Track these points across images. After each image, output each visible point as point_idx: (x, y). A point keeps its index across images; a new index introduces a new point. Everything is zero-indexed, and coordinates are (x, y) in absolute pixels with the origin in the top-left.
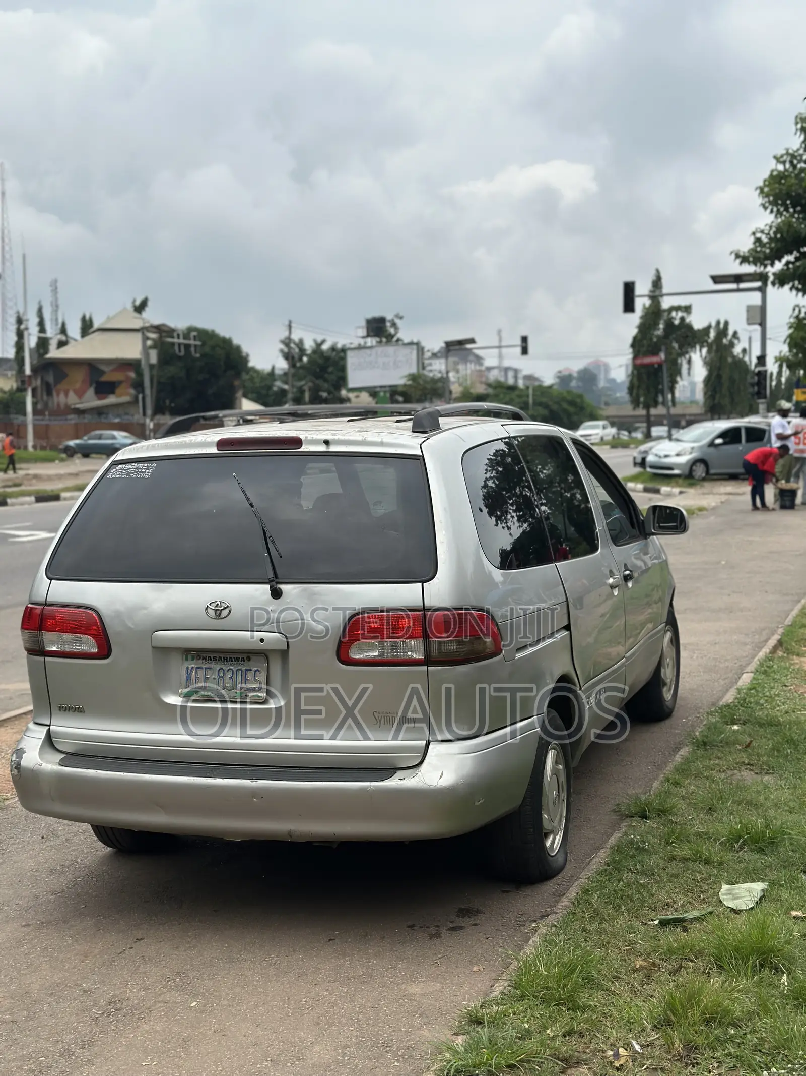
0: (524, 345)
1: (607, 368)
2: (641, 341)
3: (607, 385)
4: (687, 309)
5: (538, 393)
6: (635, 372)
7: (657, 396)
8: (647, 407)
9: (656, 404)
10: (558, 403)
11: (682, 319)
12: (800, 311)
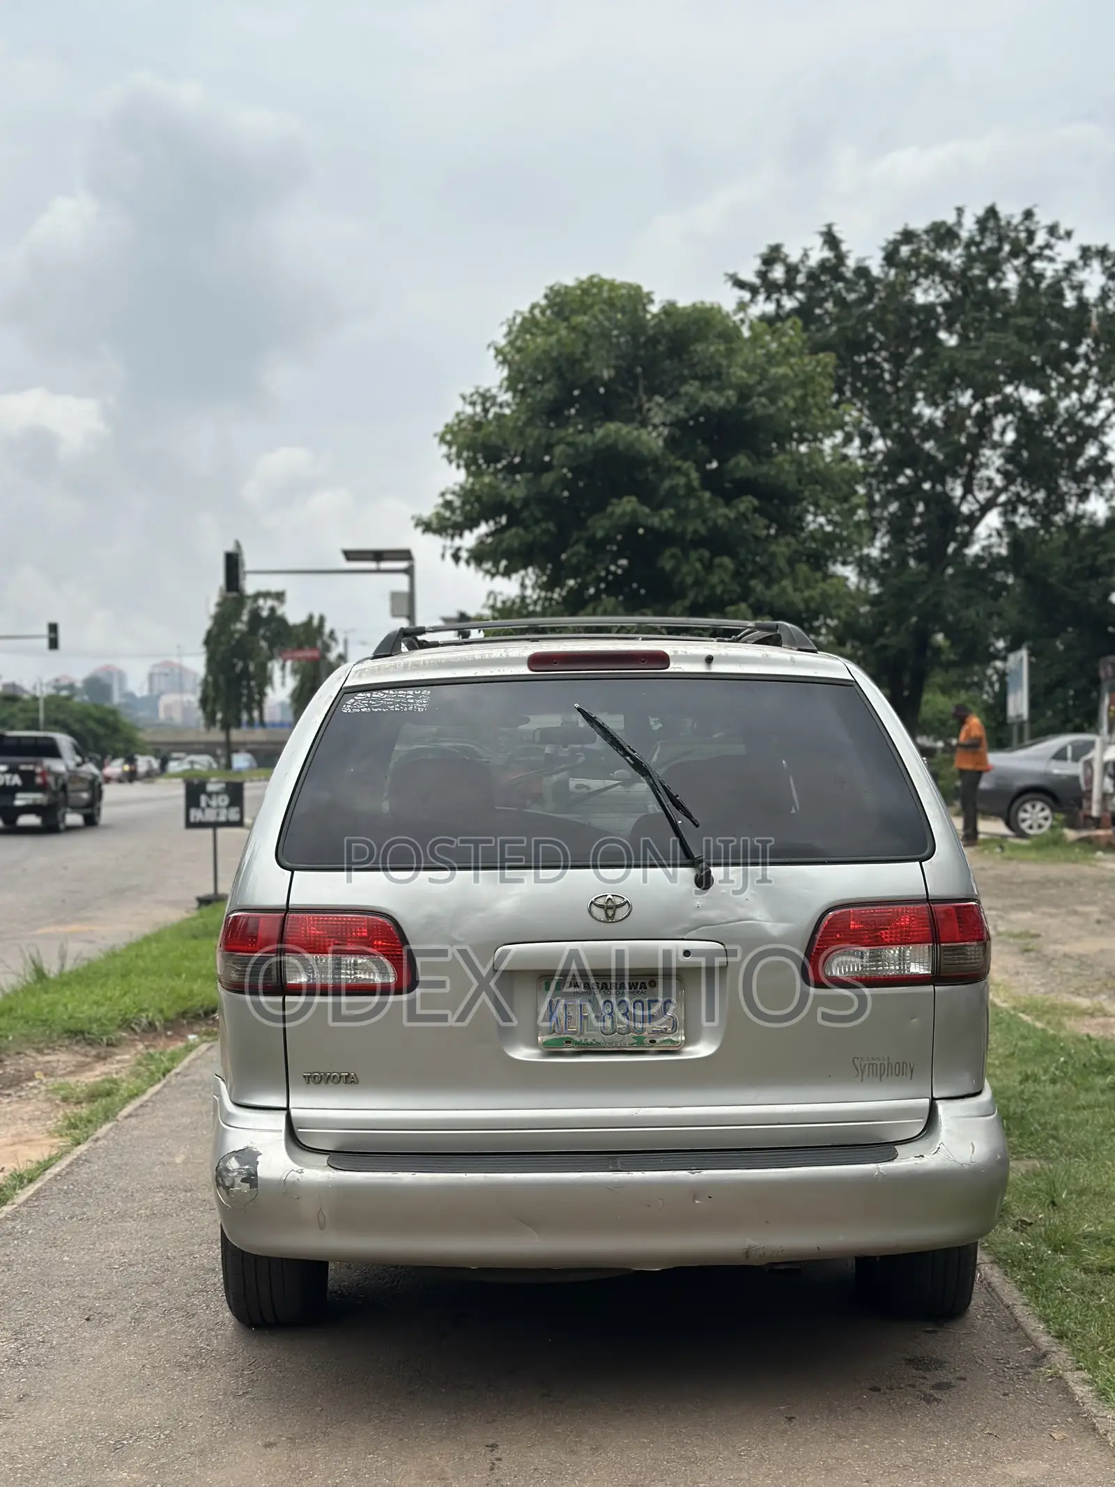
0: (53, 635)
1: (122, 677)
2: (218, 635)
3: (124, 700)
4: (280, 596)
5: (52, 707)
6: (210, 679)
7: (239, 711)
8: (226, 727)
9: (238, 724)
10: (81, 721)
11: (272, 610)
12: (495, 599)
